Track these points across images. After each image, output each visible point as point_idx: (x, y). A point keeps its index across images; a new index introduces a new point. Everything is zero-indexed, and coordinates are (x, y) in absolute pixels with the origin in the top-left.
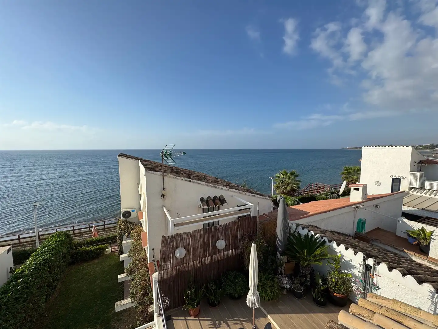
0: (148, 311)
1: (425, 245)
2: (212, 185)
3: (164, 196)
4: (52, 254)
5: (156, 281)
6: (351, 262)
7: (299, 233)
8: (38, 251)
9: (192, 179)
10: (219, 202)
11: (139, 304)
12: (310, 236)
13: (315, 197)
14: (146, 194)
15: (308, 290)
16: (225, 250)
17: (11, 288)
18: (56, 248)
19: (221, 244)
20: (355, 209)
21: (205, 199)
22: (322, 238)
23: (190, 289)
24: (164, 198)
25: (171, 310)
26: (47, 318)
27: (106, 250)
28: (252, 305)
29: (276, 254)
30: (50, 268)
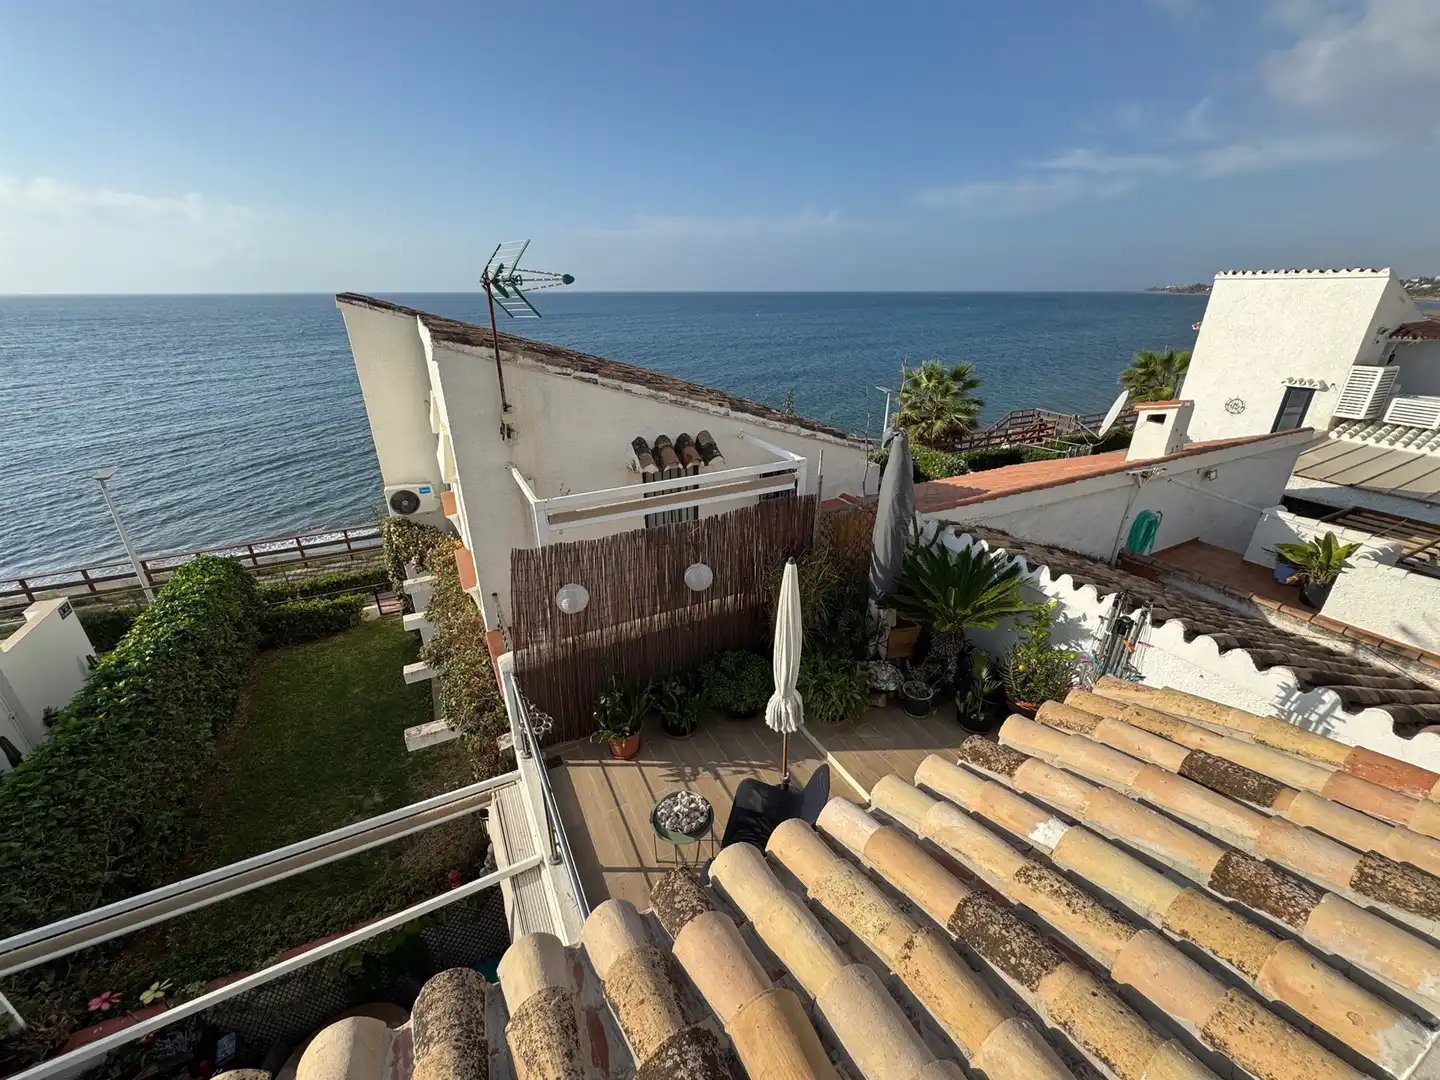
0: (497, 748)
1: (1317, 585)
2: (673, 398)
3: (510, 430)
4: (198, 618)
5: (508, 673)
6: (1082, 623)
7: (943, 549)
8: (153, 610)
9: (600, 376)
10: (696, 453)
11: (471, 731)
12: (974, 554)
13: (1021, 455)
14: (447, 425)
15: (945, 696)
16: (712, 591)
17: (102, 701)
18: (202, 602)
19: (698, 576)
20: (1136, 481)
21: (651, 446)
22: (1011, 558)
23: (609, 693)
24: (509, 437)
25: (561, 745)
26: (231, 774)
27: (365, 609)
28: (780, 725)
29: (866, 606)
30: (201, 653)
